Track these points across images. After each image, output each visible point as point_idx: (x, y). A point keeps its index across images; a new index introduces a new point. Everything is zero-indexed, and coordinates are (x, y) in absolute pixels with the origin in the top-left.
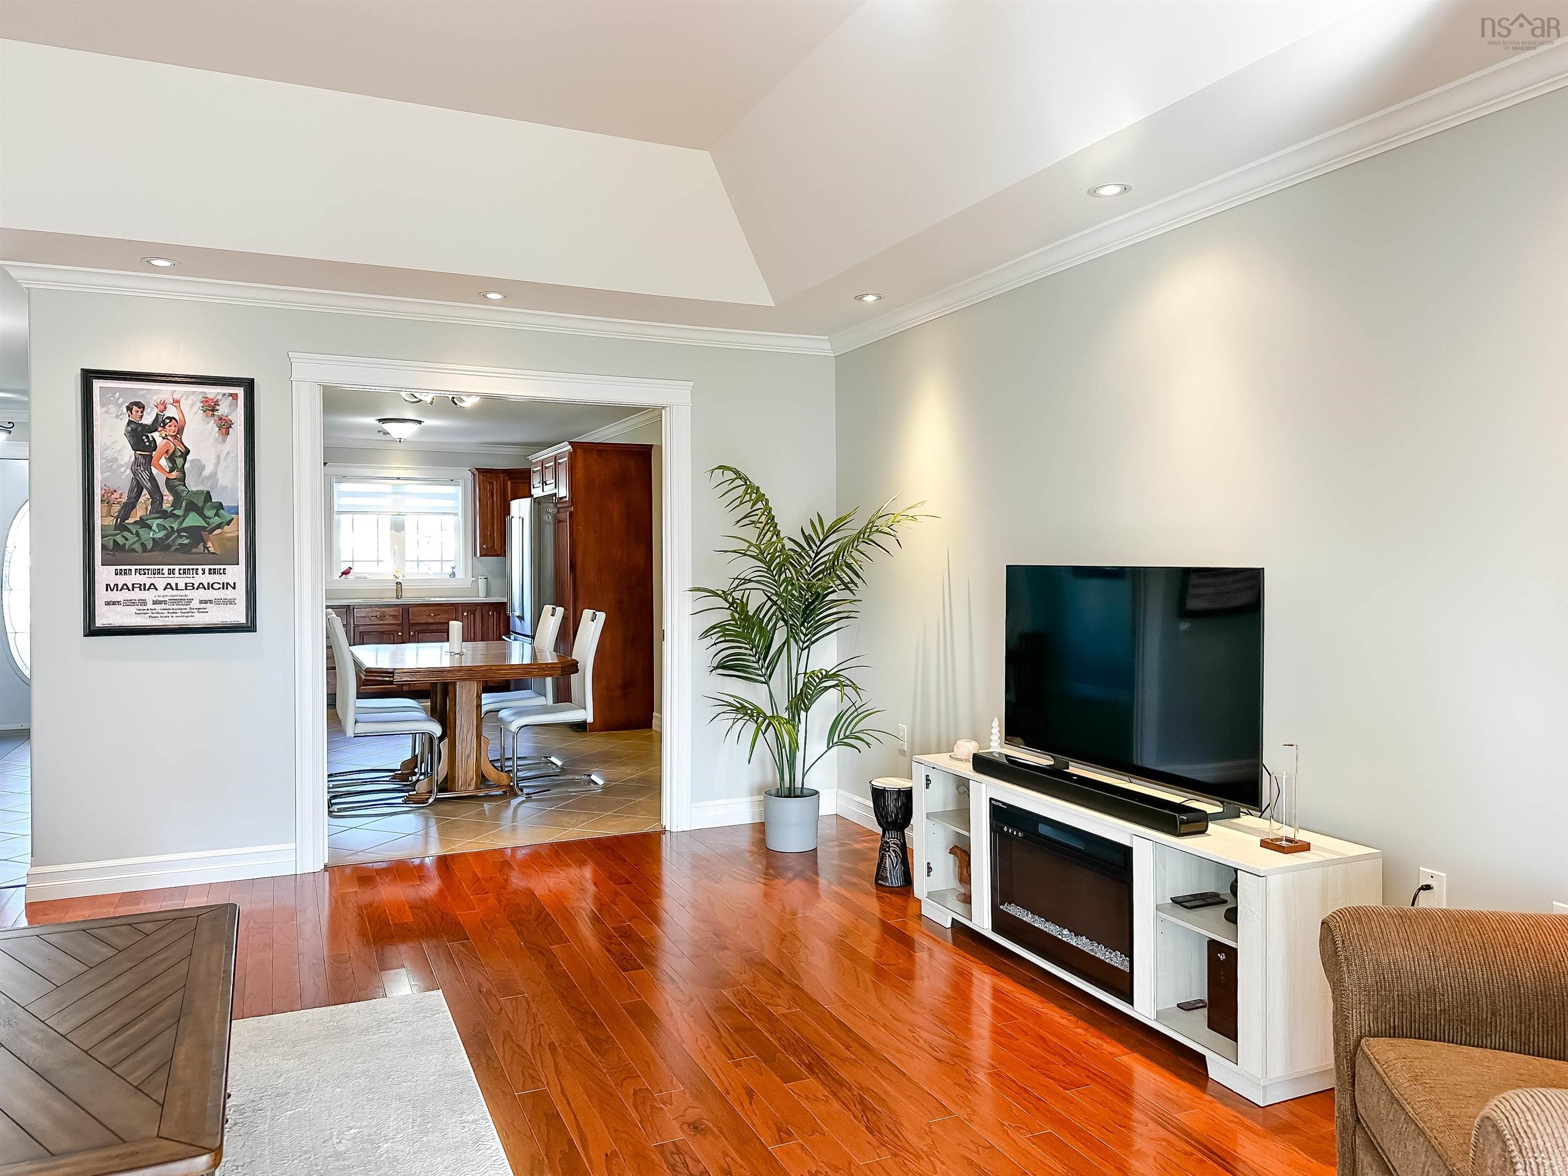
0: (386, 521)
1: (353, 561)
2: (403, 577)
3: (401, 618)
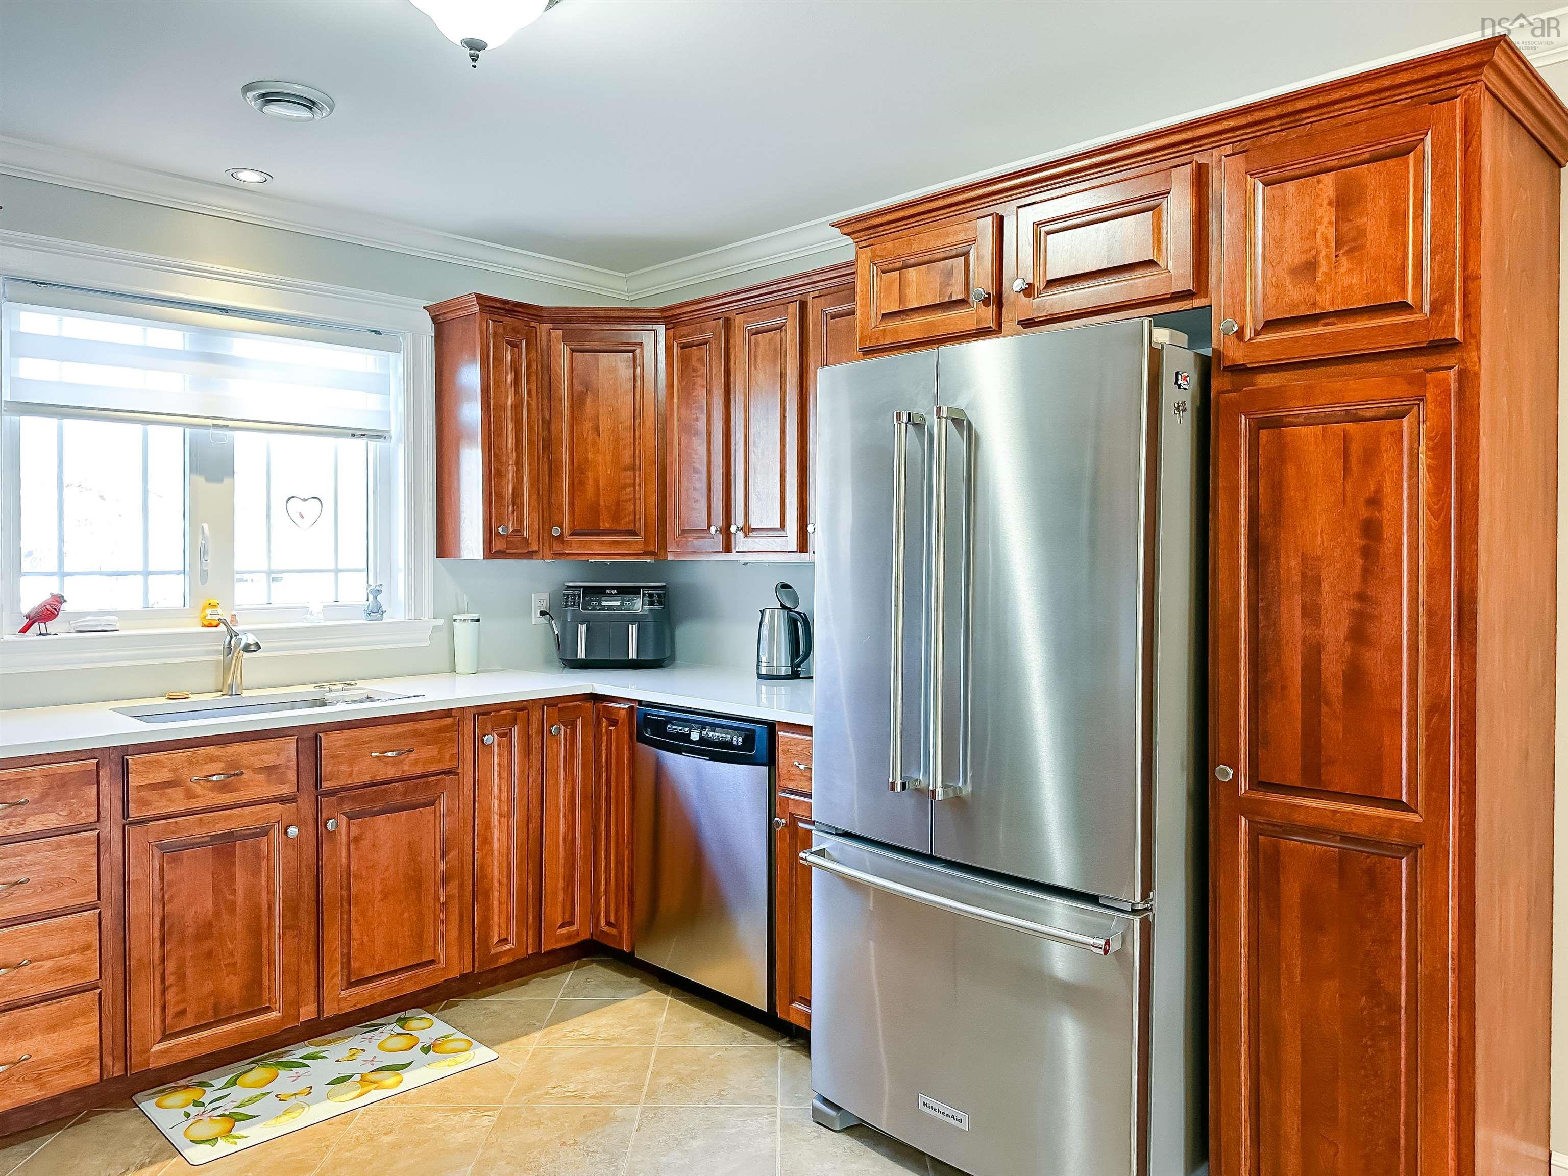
3: (292, 776)
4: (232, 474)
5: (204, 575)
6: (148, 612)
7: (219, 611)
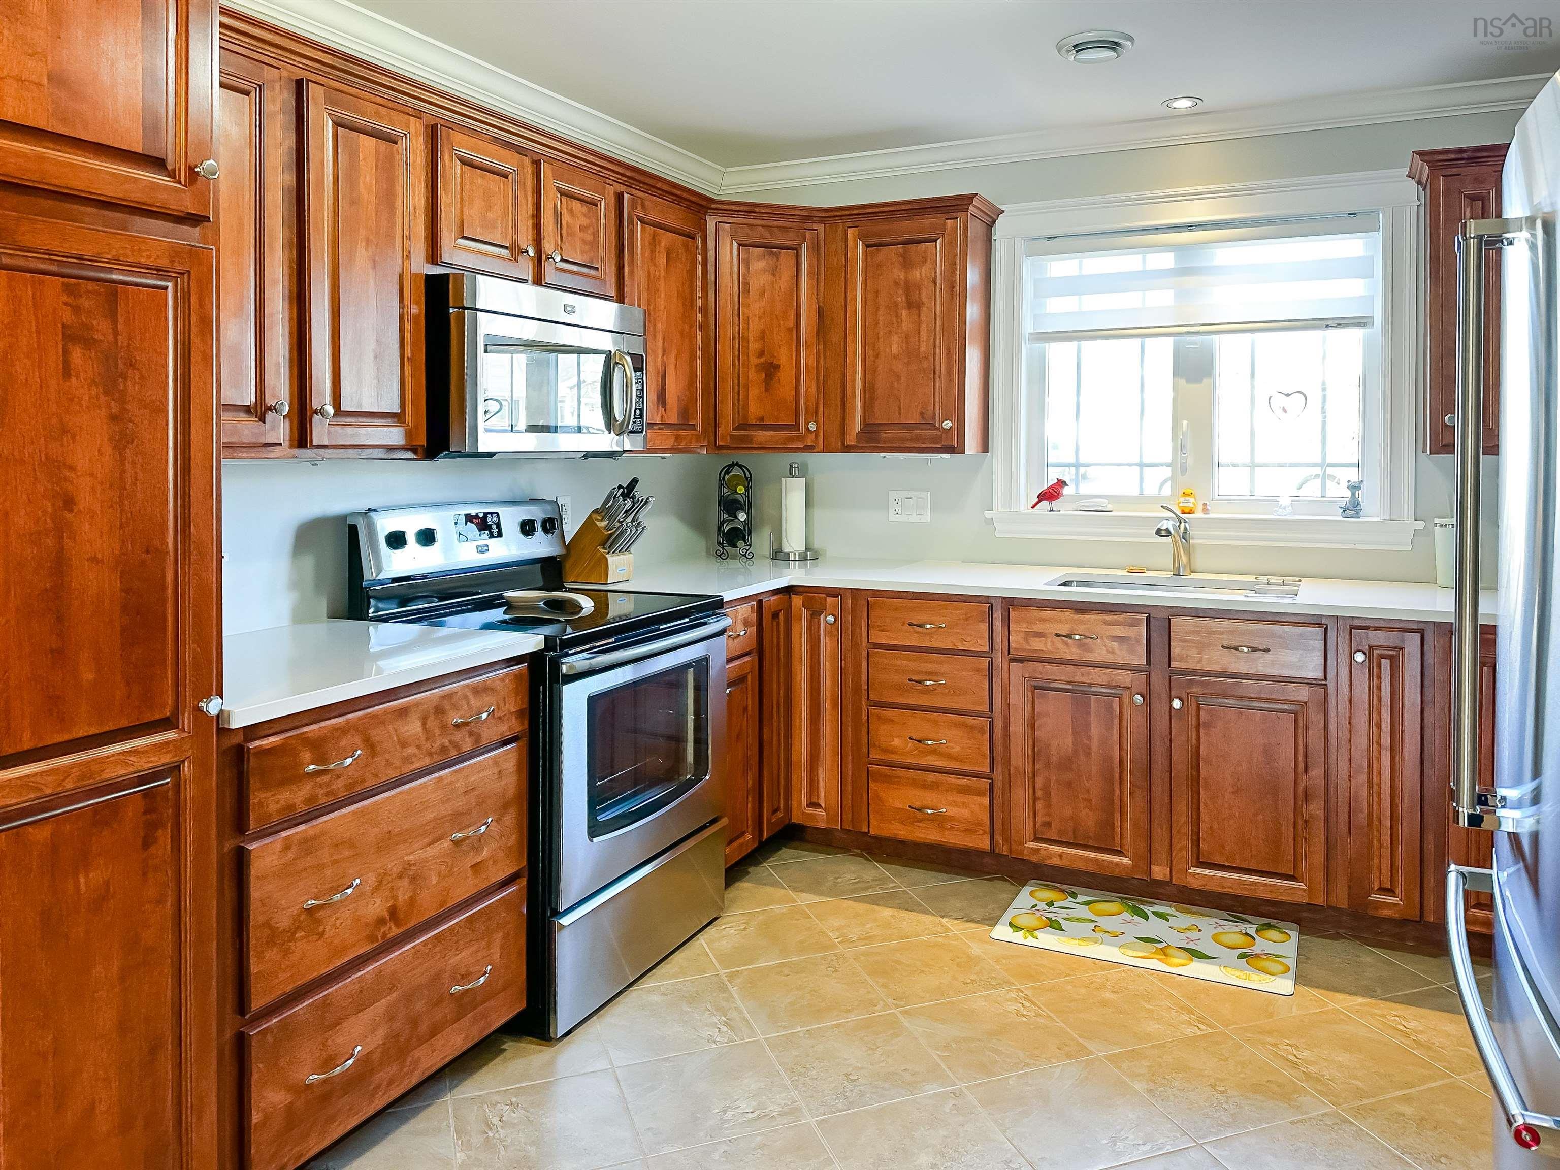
0: (1162, 355)
3: (1142, 649)
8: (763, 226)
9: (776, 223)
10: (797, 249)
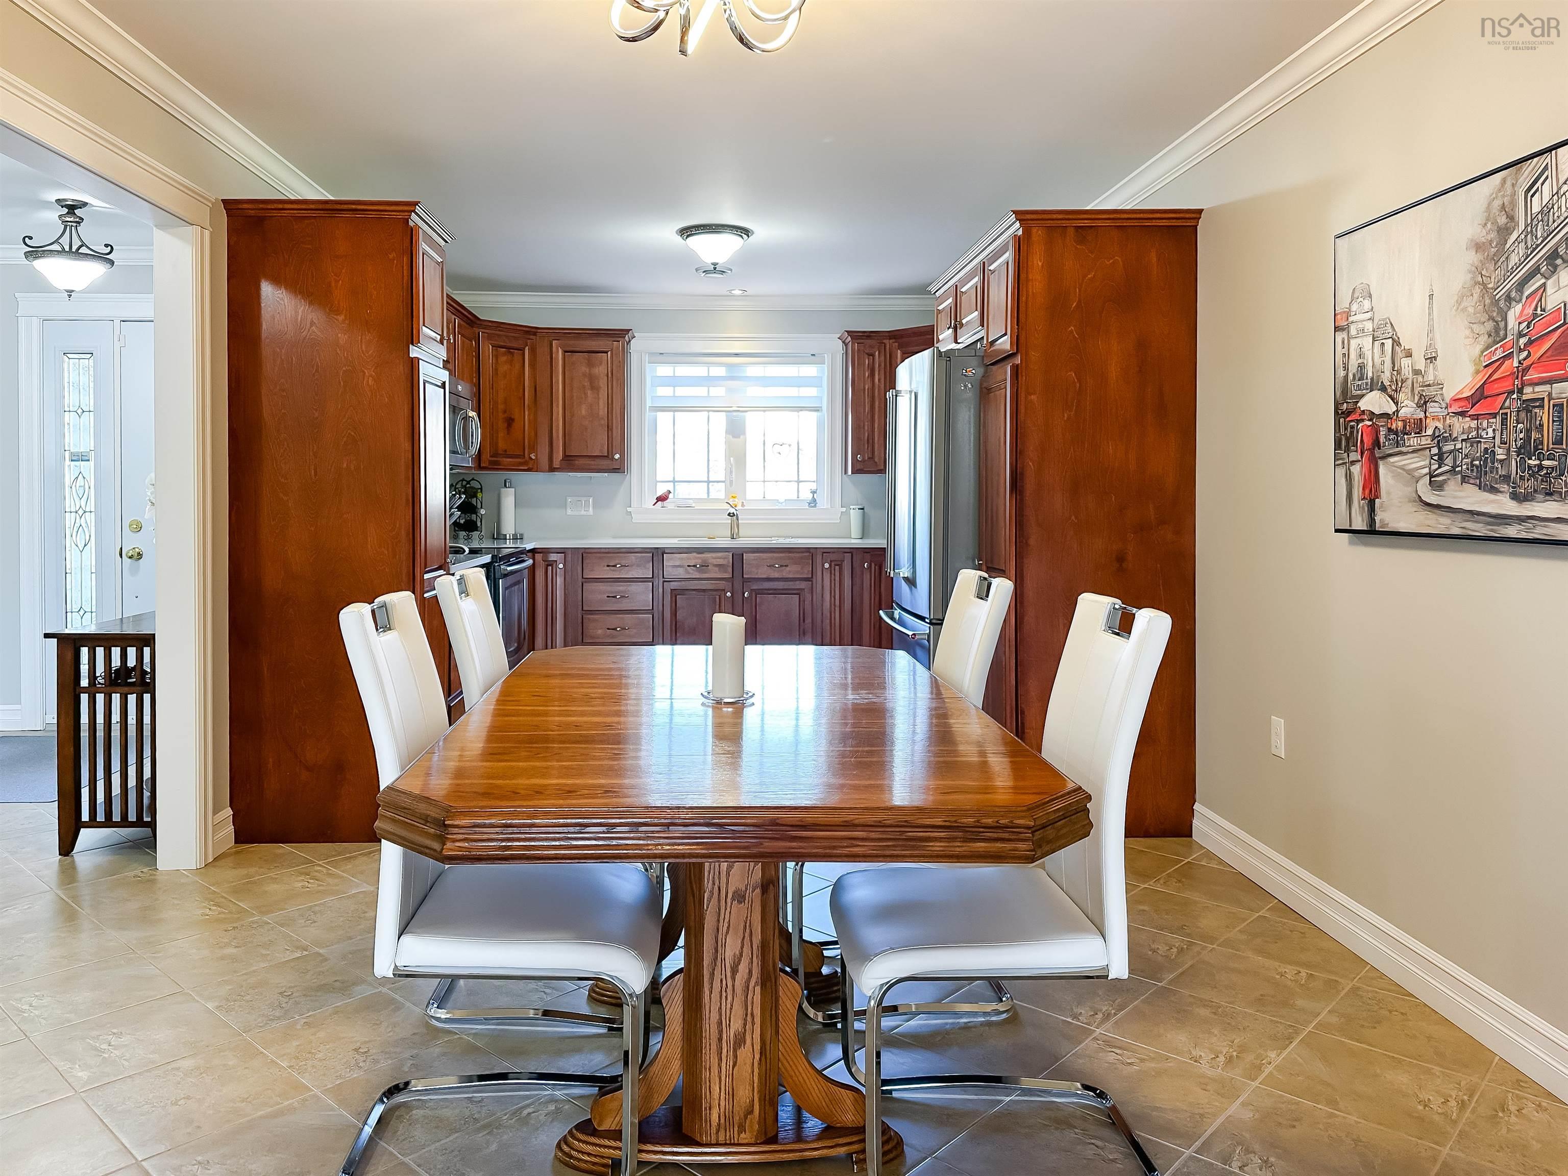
0: (719, 421)
1: (674, 482)
2: (743, 505)
3: (730, 570)
4: (744, 434)
5: (731, 482)
6: (708, 500)
7: (736, 500)
8: (505, 336)
9: (513, 334)
10: (523, 350)
